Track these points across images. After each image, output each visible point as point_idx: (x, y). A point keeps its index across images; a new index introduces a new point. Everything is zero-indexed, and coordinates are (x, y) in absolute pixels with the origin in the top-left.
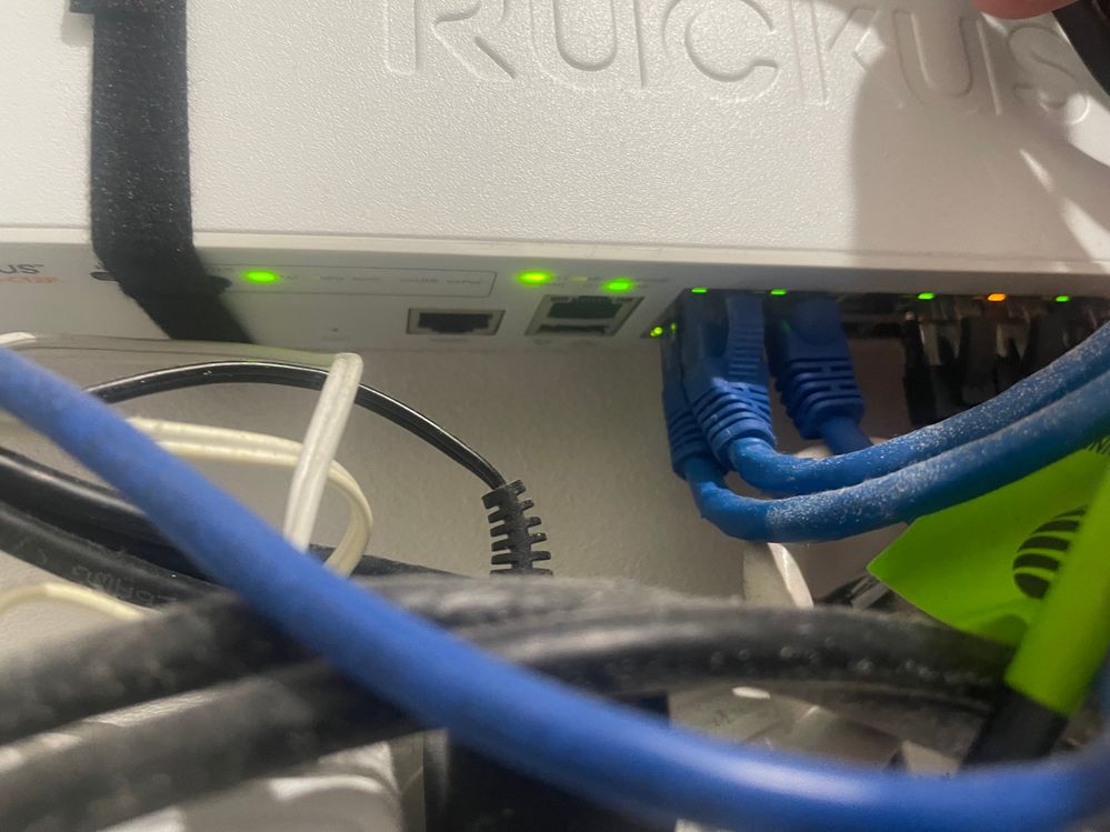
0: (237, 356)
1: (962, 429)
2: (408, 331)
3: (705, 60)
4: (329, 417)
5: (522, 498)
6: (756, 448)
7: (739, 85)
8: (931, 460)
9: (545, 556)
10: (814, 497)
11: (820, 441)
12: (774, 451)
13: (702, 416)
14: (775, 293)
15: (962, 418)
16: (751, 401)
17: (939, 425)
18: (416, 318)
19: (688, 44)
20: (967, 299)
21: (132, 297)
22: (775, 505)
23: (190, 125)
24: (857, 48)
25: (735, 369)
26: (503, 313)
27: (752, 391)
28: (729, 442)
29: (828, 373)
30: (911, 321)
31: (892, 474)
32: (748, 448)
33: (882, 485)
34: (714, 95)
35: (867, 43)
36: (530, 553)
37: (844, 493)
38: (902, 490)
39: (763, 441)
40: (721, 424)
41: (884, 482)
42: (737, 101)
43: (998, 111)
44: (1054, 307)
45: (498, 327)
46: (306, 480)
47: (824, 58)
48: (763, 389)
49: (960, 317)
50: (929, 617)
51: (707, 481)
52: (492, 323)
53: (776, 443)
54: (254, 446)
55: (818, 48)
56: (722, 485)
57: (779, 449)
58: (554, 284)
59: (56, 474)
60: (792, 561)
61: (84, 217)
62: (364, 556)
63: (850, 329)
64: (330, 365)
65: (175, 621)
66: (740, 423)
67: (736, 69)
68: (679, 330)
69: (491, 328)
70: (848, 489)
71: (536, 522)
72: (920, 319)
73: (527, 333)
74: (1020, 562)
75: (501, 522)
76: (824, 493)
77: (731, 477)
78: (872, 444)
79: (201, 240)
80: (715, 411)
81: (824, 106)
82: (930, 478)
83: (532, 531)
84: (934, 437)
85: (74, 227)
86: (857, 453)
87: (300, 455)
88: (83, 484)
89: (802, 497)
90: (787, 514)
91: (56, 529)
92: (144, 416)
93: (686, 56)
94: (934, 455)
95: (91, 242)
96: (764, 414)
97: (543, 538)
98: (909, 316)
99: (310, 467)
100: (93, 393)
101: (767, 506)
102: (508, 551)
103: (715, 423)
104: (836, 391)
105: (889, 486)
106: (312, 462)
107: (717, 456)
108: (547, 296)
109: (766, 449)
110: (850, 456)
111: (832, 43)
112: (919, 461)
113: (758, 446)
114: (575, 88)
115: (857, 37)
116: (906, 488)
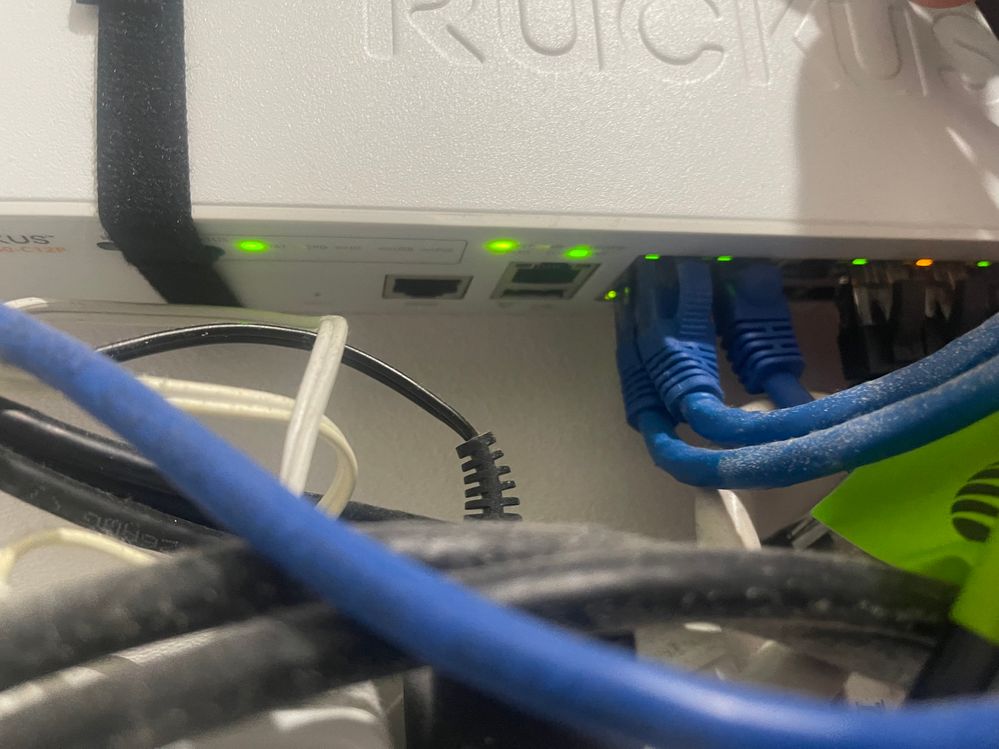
0: (232, 319)
1: (902, 385)
2: (384, 296)
3: (657, 45)
4: (319, 374)
5: (493, 449)
6: (707, 402)
7: (688, 68)
8: (875, 413)
9: (514, 502)
10: (763, 447)
11: (765, 395)
12: (722, 405)
13: (656, 372)
14: (722, 259)
15: (901, 374)
16: (700, 359)
17: (879, 381)
18: (392, 283)
19: (641, 30)
20: (896, 264)
21: (135, 264)
22: (726, 455)
23: (188, 106)
24: (796, 33)
25: (685, 330)
26: (471, 279)
27: (701, 349)
28: (681, 397)
29: (770, 333)
30: (843, 286)
31: (837, 427)
32: (699, 402)
33: (829, 436)
34: (666, 77)
35: (804, 28)
36: (501, 500)
37: (794, 443)
38: (847, 441)
39: (712, 396)
40: (673, 380)
41: (831, 433)
42: (687, 82)
43: (925, 92)
44: (975, 271)
45: (465, 292)
46: (300, 433)
47: (767, 44)
48: (712, 348)
49: (891, 281)
50: (872, 558)
51: (660, 432)
52: (461, 288)
53: (724, 397)
54: (251, 402)
55: (761, 34)
56: (675, 436)
57: (727, 403)
58: (520, 252)
59: (68, 428)
60: (741, 506)
61: (92, 191)
62: (350, 503)
63: (789, 292)
64: (318, 326)
65: (186, 565)
66: (691, 379)
67: (687, 53)
68: (633, 294)
69: (459, 293)
70: (796, 439)
71: (505, 470)
72: (854, 283)
73: (492, 297)
74: (956, 508)
75: (474, 471)
76: (772, 444)
77: (681, 428)
78: (813, 399)
79: (198, 213)
80: (668, 368)
81: (767, 87)
82: (875, 430)
83: (503, 478)
84: (874, 391)
85: (83, 201)
86: (802, 406)
87: (293, 410)
88: (92, 437)
89: (751, 447)
90: (739, 462)
91: (68, 478)
92: (151, 374)
93: (641, 42)
94: (877, 408)
95: (97, 215)
96: (712, 371)
97: (512, 485)
98: (842, 281)
99: (303, 421)
100: (102, 352)
101: (718, 455)
102: (480, 497)
103: (667, 379)
104: (778, 349)
105: (835, 437)
106: (304, 416)
107: (669, 409)
108: (513, 262)
109: (716, 404)
110: (796, 409)
111: (773, 30)
112: (863, 414)
113: (708, 400)
114: (539, 72)
115: (795, 24)
116: (852, 439)
